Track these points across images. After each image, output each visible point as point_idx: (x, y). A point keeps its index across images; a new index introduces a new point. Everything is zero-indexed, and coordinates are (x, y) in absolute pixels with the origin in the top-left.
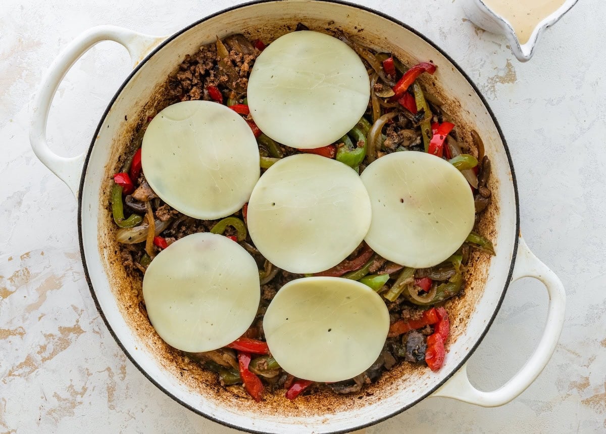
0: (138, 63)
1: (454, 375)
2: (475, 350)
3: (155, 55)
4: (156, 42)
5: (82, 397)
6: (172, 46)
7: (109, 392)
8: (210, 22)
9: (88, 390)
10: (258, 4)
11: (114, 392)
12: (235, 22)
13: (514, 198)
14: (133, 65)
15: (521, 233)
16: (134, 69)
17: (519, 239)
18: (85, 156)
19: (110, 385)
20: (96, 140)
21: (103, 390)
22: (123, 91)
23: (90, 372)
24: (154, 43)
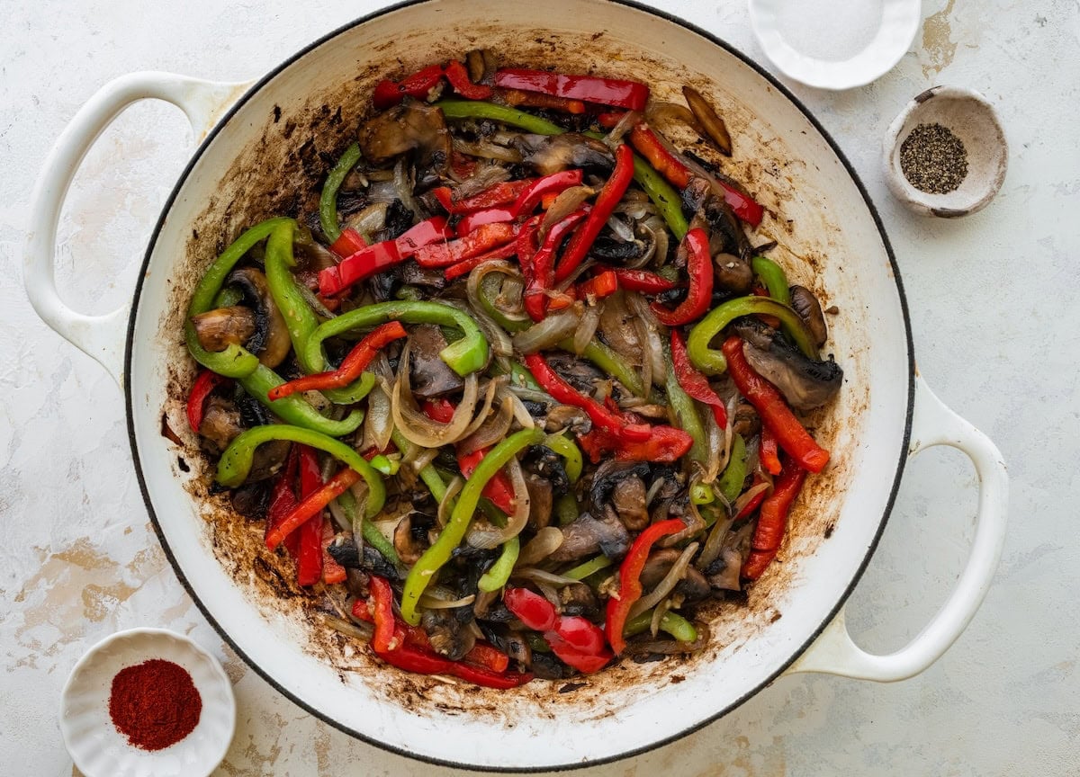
0: (205, 134)
1: (824, 631)
2: (856, 585)
3: (235, 116)
4: (234, 93)
5: (272, 765)
6: (264, 98)
7: (318, 753)
8: (328, 46)
9: (282, 752)
10: (409, 7)
11: (328, 753)
12: (371, 43)
13: (900, 308)
14: (197, 138)
15: (918, 369)
16: (199, 146)
17: (916, 379)
18: (129, 310)
19: (320, 740)
20: (145, 279)
21: (307, 750)
22: (183, 188)
23: (283, 721)
24: (231, 96)
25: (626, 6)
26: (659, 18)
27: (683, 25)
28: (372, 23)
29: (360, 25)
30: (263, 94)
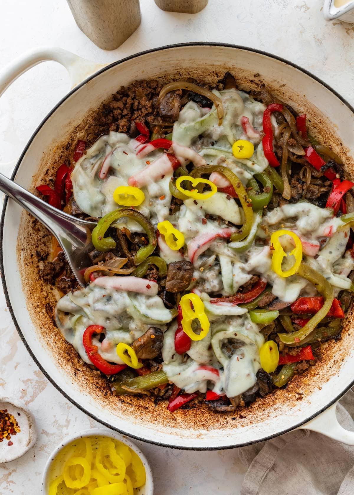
0: (76, 85)
5: (67, 429)
12: (170, 61)
25: (302, 72)
26: (317, 82)
27: (328, 88)
28: (173, 50)
29: (167, 49)
30: (110, 72)
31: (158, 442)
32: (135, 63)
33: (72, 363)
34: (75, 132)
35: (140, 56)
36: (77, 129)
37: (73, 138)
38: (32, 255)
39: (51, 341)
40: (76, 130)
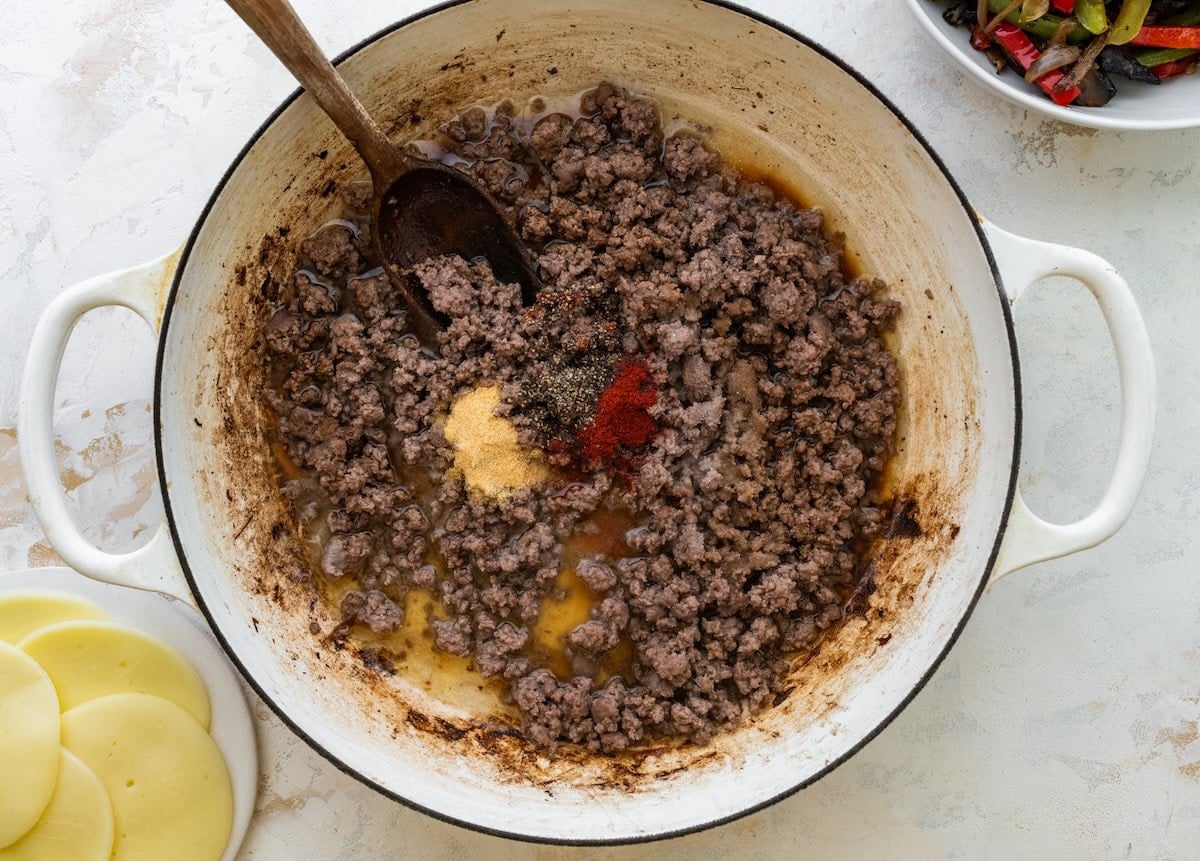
0: (159, 319)
1: (1008, 524)
14: (153, 327)
15: (977, 213)
17: (982, 226)
20: (169, 490)
31: (773, 796)
32: (227, 202)
33: (528, 778)
34: (221, 391)
35: (226, 187)
36: (220, 385)
37: (226, 406)
38: (318, 655)
39: (464, 772)
40: (220, 388)
